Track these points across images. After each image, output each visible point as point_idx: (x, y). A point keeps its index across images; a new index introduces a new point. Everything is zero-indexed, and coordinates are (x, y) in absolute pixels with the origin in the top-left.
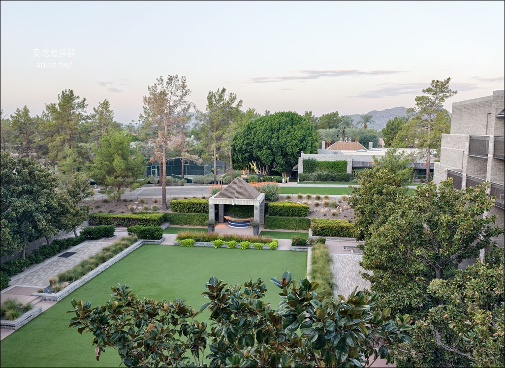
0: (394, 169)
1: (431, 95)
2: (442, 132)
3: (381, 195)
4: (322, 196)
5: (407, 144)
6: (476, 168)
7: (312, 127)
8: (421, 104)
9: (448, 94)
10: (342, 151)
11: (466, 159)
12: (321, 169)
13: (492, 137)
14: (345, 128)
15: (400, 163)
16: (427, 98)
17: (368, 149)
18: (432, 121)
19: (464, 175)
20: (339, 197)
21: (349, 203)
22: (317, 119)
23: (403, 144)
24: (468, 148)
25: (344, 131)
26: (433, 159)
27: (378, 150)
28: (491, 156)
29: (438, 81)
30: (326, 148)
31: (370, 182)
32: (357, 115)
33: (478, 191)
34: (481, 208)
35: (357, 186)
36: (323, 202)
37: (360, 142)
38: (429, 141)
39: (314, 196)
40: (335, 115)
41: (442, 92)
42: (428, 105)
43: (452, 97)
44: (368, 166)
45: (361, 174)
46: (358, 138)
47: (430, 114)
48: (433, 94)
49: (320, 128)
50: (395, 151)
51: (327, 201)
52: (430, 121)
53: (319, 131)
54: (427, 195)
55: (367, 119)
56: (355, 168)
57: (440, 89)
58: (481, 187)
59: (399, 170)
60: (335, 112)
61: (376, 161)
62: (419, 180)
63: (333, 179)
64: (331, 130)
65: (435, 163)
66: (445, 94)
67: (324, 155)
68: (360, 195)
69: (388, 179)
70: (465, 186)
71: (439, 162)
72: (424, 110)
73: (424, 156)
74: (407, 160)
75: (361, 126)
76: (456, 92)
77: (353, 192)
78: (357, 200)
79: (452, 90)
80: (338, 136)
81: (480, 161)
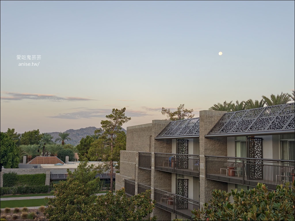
0: (85, 180)
1: (112, 120)
2: (121, 149)
3: (73, 205)
4: (21, 209)
5: (96, 158)
6: (144, 178)
7: (13, 143)
8: (105, 126)
9: (124, 120)
10: (42, 165)
11: (137, 170)
12: (21, 182)
13: (153, 153)
14: (45, 144)
15: (89, 175)
16: (110, 122)
17: (65, 162)
18: (113, 140)
19: (136, 183)
20: (37, 208)
21: (45, 214)
22: (19, 135)
23: (94, 158)
24: (138, 162)
25: (44, 147)
26: (115, 170)
27: (73, 164)
28: (153, 168)
29: (117, 110)
30: (27, 162)
31: (64, 193)
32: (56, 133)
33: (143, 198)
34: (145, 211)
35: (53, 197)
36: (21, 215)
37: (58, 157)
38: (112, 156)
39: (13, 209)
40: (37, 132)
41: (120, 118)
42: (110, 127)
43: (127, 122)
44: (64, 178)
45: (57, 187)
46: (56, 153)
47: (113, 134)
48: (114, 119)
49: (22, 144)
50: (85, 165)
51: (26, 213)
52: (112, 140)
53: (20, 146)
54: (106, 203)
55: (64, 136)
56: (53, 180)
57: (118, 116)
58: (145, 194)
59: (90, 180)
60: (36, 130)
61: (70, 174)
62: (105, 188)
63: (33, 192)
64: (32, 146)
65: (117, 174)
66: (122, 119)
67: (24, 169)
68: (55, 206)
69: (79, 190)
70: (137, 193)
71: (119, 173)
72: (108, 131)
73: (108, 168)
74: (95, 172)
75: (59, 143)
76: (130, 119)
77: (49, 204)
78: (52, 210)
79: (127, 117)
80: (38, 151)
81: (147, 172)
